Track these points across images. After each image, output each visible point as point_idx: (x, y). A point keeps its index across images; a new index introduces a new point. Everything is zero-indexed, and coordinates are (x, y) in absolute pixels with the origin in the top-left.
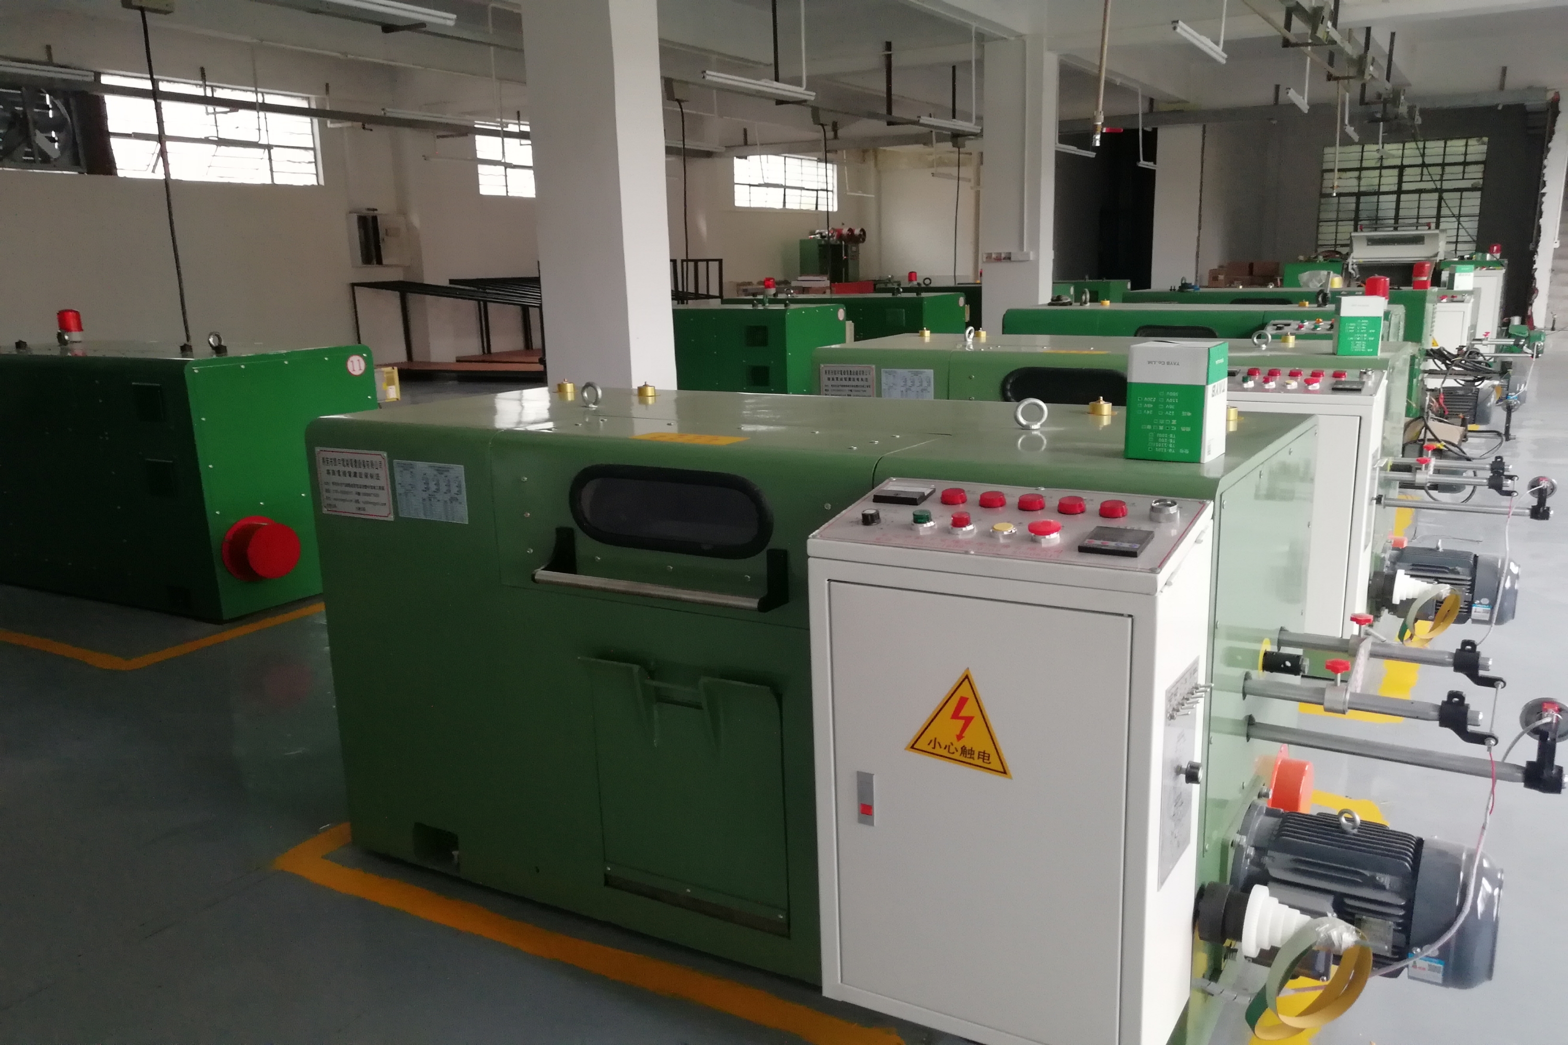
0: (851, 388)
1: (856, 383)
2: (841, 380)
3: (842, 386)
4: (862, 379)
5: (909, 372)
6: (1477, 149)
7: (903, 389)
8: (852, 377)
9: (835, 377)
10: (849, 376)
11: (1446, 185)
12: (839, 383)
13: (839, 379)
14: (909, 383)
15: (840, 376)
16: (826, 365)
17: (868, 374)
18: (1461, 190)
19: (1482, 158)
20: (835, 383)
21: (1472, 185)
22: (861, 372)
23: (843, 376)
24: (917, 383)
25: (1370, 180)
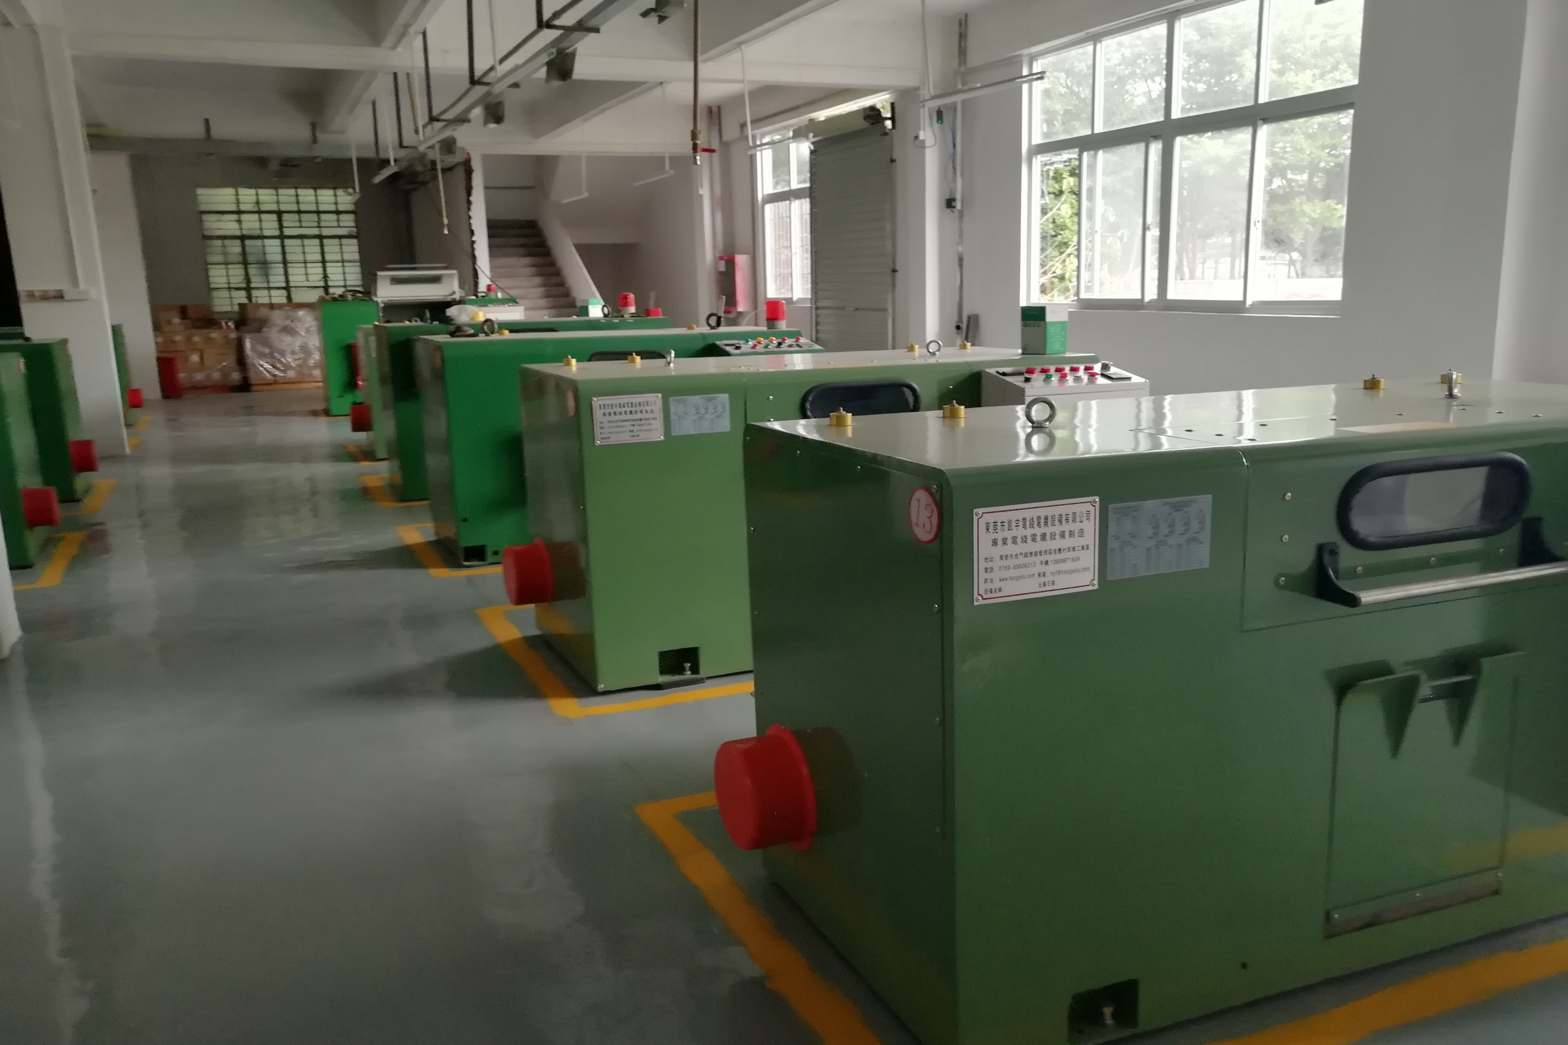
0: (632, 423)
1: (639, 416)
2: (621, 414)
3: (622, 421)
4: (647, 412)
5: (701, 398)
6: (346, 199)
7: (696, 417)
8: (633, 409)
9: (612, 411)
10: (631, 409)
11: (325, 232)
12: (619, 417)
13: (617, 414)
14: (702, 411)
15: (618, 410)
16: (600, 398)
17: (653, 405)
18: (340, 237)
19: (351, 207)
20: (613, 418)
21: (348, 233)
22: (645, 403)
23: (623, 410)
24: (711, 410)
25: (251, 223)
